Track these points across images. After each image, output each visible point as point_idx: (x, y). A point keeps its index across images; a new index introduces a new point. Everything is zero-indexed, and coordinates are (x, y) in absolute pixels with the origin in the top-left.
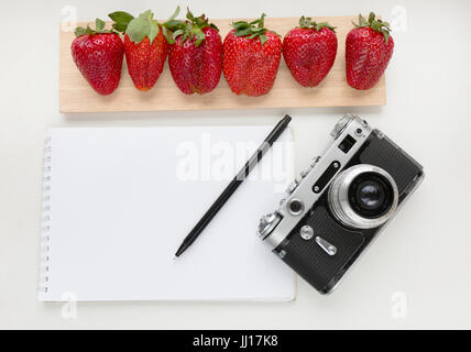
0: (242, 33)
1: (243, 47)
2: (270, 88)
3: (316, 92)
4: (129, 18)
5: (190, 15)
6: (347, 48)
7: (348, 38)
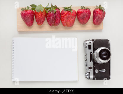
0: (66, 10)
1: (66, 14)
2: (73, 25)
3: (85, 26)
4: (36, 6)
5: (52, 5)
6: (93, 14)
7: (94, 11)
